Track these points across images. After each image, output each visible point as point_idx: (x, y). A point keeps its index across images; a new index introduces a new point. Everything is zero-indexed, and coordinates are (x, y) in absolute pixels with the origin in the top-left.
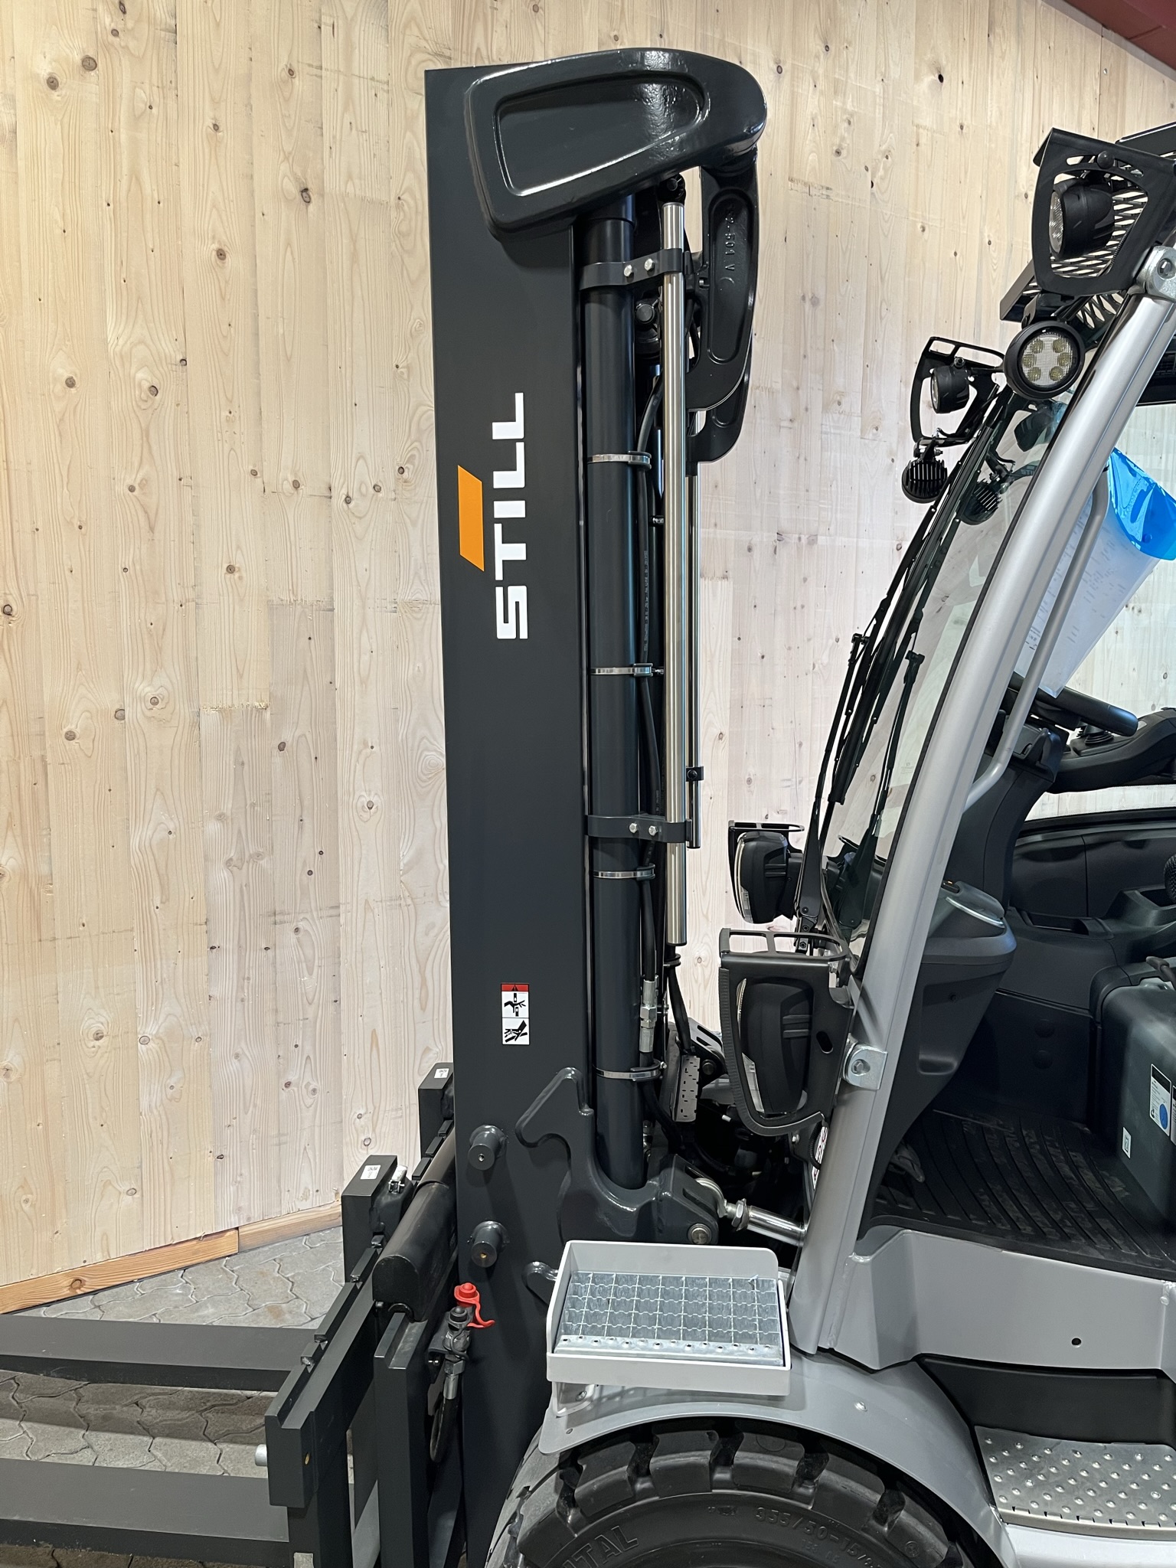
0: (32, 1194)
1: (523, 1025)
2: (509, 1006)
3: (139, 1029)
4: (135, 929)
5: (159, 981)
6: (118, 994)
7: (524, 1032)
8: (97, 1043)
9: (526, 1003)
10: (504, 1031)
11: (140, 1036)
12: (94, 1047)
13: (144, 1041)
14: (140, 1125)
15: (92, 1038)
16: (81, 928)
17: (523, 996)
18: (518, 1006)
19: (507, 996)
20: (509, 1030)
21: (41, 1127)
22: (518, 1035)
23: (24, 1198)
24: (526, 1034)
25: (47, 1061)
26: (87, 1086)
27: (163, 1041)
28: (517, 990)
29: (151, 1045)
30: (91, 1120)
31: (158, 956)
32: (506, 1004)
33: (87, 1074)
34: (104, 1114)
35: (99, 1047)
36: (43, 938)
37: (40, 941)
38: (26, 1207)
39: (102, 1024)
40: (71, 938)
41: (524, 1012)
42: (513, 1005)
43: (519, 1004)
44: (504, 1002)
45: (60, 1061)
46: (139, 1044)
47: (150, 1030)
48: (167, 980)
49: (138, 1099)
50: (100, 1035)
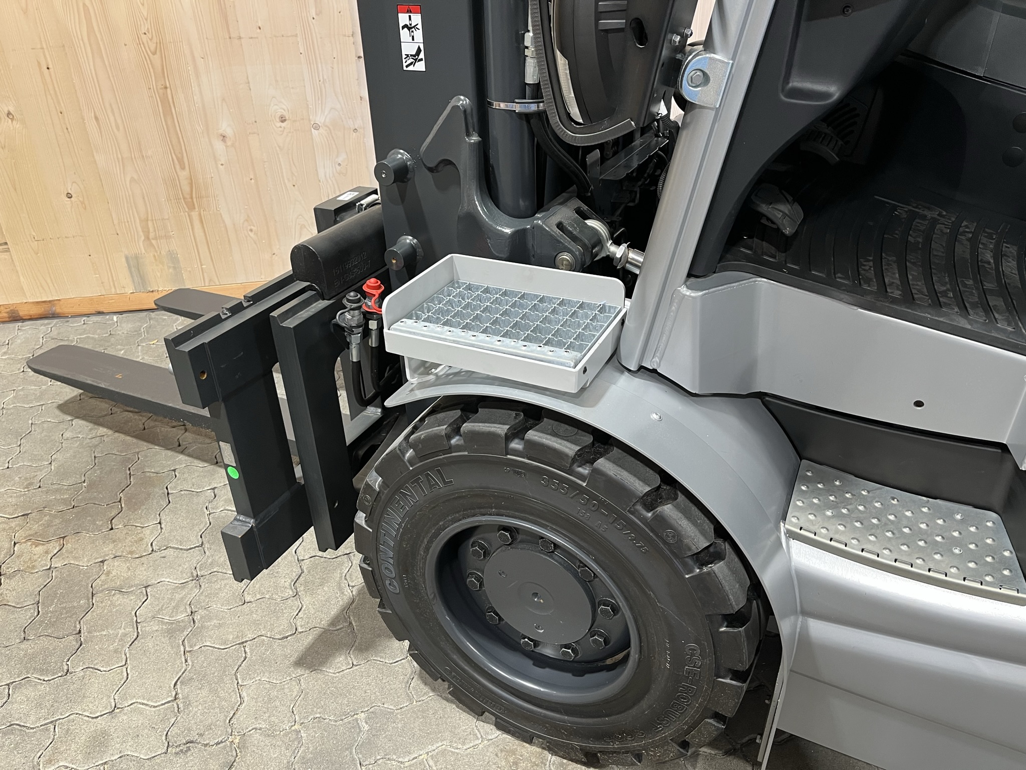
0: (254, 226)
1: (419, 50)
2: (406, 29)
3: (311, 117)
4: (298, 34)
5: (322, 80)
6: (293, 88)
7: (420, 58)
8: (283, 125)
9: (420, 26)
10: (404, 56)
11: (312, 123)
12: (281, 127)
13: (316, 127)
14: (320, 189)
15: (278, 120)
16: (259, 30)
17: (417, 19)
18: (413, 29)
19: (403, 19)
20: (407, 55)
21: (253, 181)
22: (416, 60)
23: (249, 228)
24: (421, 60)
25: (250, 134)
26: (280, 156)
27: (329, 128)
28: (411, 12)
29: (321, 130)
30: (286, 181)
31: (319, 61)
32: (403, 28)
33: (279, 147)
34: (294, 178)
35: (284, 128)
36: (232, 36)
37: (230, 38)
38: (252, 234)
39: (284, 110)
40: (252, 38)
41: (419, 35)
42: (409, 29)
43: (414, 27)
44: (401, 25)
45: (258, 135)
46: (312, 129)
47: (320, 119)
48: (327, 80)
49: (316, 170)
50: (284, 119)
